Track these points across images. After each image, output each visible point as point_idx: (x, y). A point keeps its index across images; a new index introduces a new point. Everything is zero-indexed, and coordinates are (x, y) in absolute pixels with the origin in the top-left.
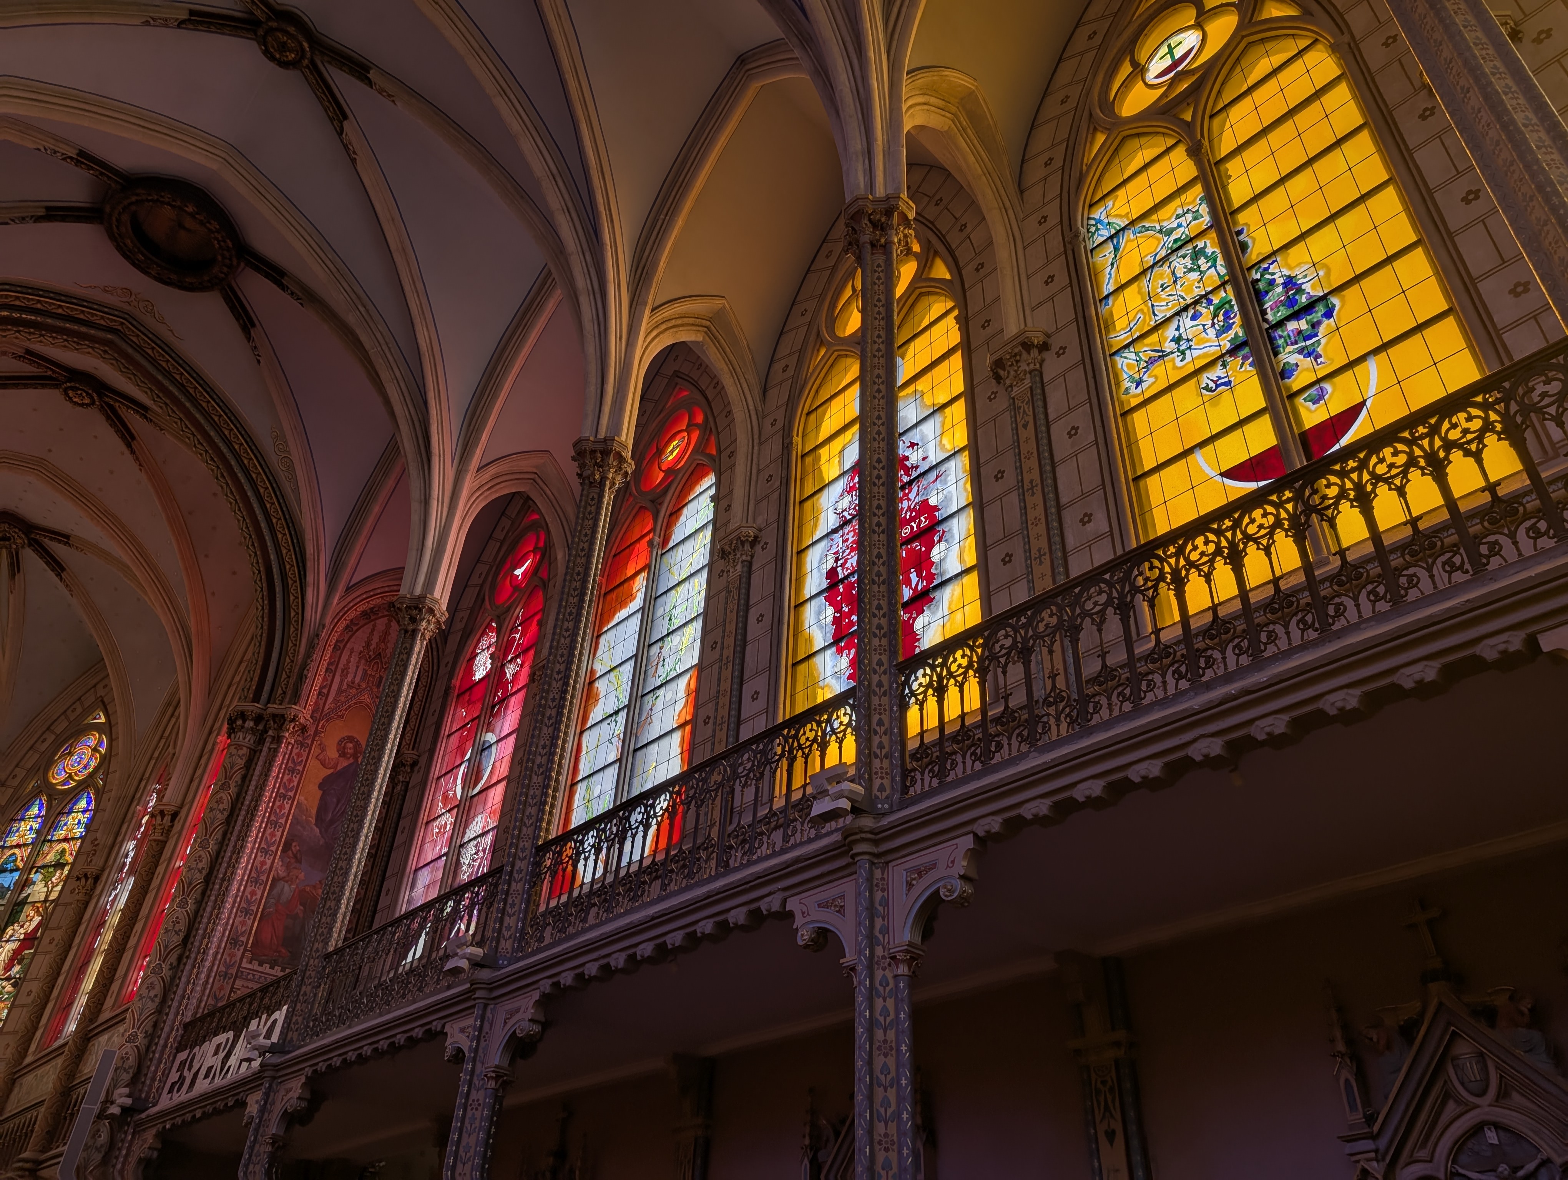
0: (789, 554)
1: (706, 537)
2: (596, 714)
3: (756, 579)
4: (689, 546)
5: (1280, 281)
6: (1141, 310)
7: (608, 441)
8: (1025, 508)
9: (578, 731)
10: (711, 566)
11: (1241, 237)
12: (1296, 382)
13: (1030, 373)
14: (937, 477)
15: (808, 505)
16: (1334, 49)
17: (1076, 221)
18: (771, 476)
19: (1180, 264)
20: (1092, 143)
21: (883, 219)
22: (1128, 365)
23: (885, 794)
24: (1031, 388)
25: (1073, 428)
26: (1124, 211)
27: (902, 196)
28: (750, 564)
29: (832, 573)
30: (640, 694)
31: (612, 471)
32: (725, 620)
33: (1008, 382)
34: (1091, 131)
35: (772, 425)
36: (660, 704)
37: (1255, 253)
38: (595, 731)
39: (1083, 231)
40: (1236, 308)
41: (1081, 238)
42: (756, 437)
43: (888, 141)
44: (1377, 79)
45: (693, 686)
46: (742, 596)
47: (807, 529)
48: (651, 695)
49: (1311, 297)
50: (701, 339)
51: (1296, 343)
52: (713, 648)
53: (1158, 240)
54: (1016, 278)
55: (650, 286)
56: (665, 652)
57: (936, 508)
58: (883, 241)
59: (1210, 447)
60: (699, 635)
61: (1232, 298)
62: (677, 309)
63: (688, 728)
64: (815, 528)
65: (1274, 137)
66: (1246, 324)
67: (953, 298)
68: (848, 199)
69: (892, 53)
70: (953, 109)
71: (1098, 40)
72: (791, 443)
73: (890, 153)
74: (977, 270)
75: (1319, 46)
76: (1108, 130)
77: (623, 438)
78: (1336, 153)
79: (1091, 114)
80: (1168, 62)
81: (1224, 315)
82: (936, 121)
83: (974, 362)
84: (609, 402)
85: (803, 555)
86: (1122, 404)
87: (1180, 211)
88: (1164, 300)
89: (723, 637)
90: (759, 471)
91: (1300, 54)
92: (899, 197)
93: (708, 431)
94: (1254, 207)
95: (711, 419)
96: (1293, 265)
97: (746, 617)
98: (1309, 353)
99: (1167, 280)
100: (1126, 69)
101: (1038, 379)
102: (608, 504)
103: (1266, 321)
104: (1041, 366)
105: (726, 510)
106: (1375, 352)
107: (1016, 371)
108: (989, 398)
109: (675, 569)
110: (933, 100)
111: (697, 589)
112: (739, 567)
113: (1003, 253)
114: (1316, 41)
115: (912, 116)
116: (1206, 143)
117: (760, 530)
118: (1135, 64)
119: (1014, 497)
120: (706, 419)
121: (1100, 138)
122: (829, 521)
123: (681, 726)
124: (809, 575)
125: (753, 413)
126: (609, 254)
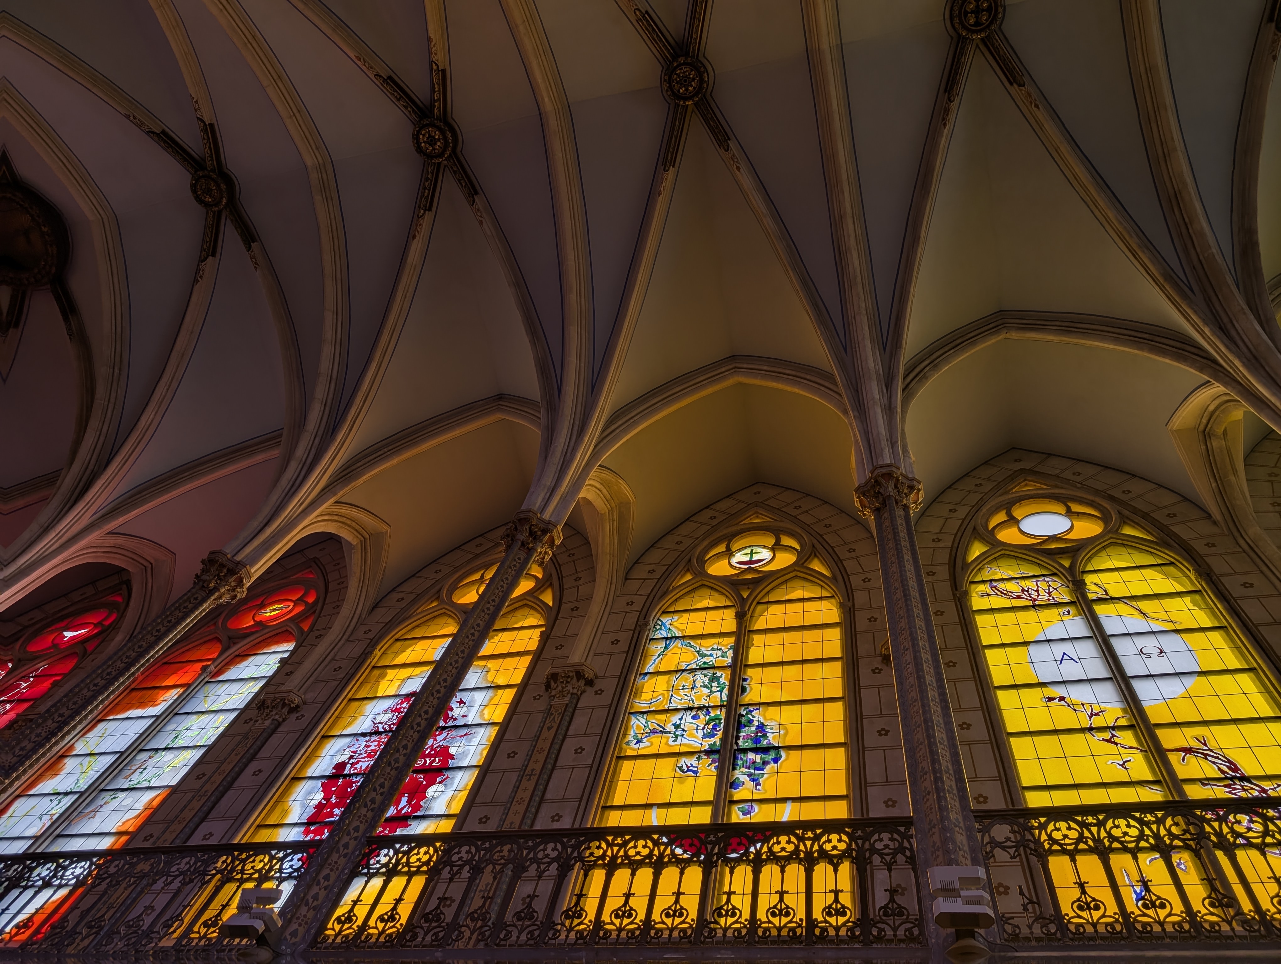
0: (316, 733)
1: (255, 688)
2: (47, 786)
3: (275, 740)
4: (235, 687)
5: (756, 723)
6: (663, 695)
7: (241, 565)
8: (518, 787)
9: (17, 793)
10: (243, 711)
11: (745, 683)
12: (739, 794)
13: (572, 694)
14: (466, 734)
15: (355, 704)
16: (842, 606)
17: (650, 615)
18: (340, 668)
19: (701, 679)
20: (682, 577)
21: (539, 533)
22: (638, 726)
23: (294, 940)
24: (567, 705)
25: (580, 748)
26: (683, 627)
27: (558, 527)
28: (279, 724)
29: (340, 766)
30: (101, 787)
31: (227, 588)
32: (225, 759)
33: (554, 692)
34: (686, 569)
35: (365, 632)
36: (113, 804)
37: (748, 698)
38: (32, 801)
39: (652, 624)
40: (722, 726)
41: (648, 627)
42: (347, 634)
43: (568, 493)
44: (858, 636)
45: (155, 803)
46: (255, 747)
47: (343, 722)
48: (111, 793)
49: (770, 744)
50: (354, 543)
51: (749, 768)
52: (198, 778)
53: (695, 656)
54: (595, 629)
55: (346, 486)
56: (151, 762)
57: (452, 757)
58: (531, 545)
59: (665, 810)
60: (193, 762)
61: (723, 718)
62: (353, 513)
63: (124, 838)
64: (349, 724)
65: (788, 635)
66: (724, 740)
67: (546, 619)
68: (523, 508)
69: (598, 448)
70: (613, 505)
71: (715, 522)
72: (371, 653)
73: (565, 500)
74: (572, 610)
75: (833, 601)
76: (696, 575)
77: (253, 570)
78: (819, 665)
79: (690, 560)
80: (747, 558)
81: (713, 726)
82: (599, 504)
83: (537, 667)
84: (261, 540)
85: (326, 741)
86: (621, 749)
87: (716, 647)
88: (680, 696)
89: (214, 772)
90: (333, 659)
91: (821, 598)
92: (556, 527)
93: (311, 611)
94: (760, 669)
95: (320, 605)
96: (768, 718)
97: (246, 765)
98: (754, 779)
99: (689, 684)
100: (722, 548)
101: (575, 701)
102: (204, 610)
103: (737, 744)
104: (581, 694)
105: (287, 674)
106: (794, 800)
107: (563, 688)
108: (534, 697)
109: (209, 700)
110: (604, 491)
111: (218, 723)
112: (267, 723)
113: (596, 608)
114: (833, 597)
115: (588, 490)
116: (749, 615)
117: (305, 703)
118: (728, 549)
119: (514, 777)
120: (316, 602)
121: (688, 577)
122: (364, 724)
123: (119, 834)
124: (320, 759)
125: (356, 616)
126: (334, 448)
